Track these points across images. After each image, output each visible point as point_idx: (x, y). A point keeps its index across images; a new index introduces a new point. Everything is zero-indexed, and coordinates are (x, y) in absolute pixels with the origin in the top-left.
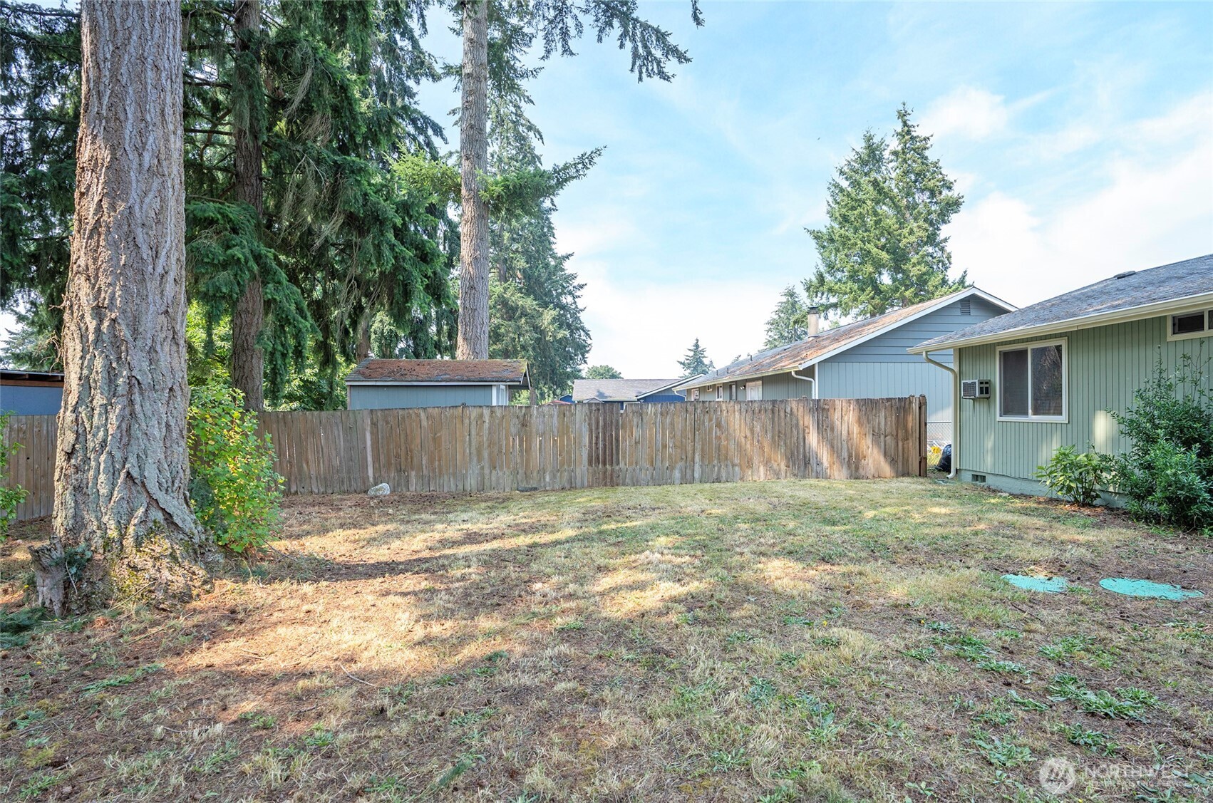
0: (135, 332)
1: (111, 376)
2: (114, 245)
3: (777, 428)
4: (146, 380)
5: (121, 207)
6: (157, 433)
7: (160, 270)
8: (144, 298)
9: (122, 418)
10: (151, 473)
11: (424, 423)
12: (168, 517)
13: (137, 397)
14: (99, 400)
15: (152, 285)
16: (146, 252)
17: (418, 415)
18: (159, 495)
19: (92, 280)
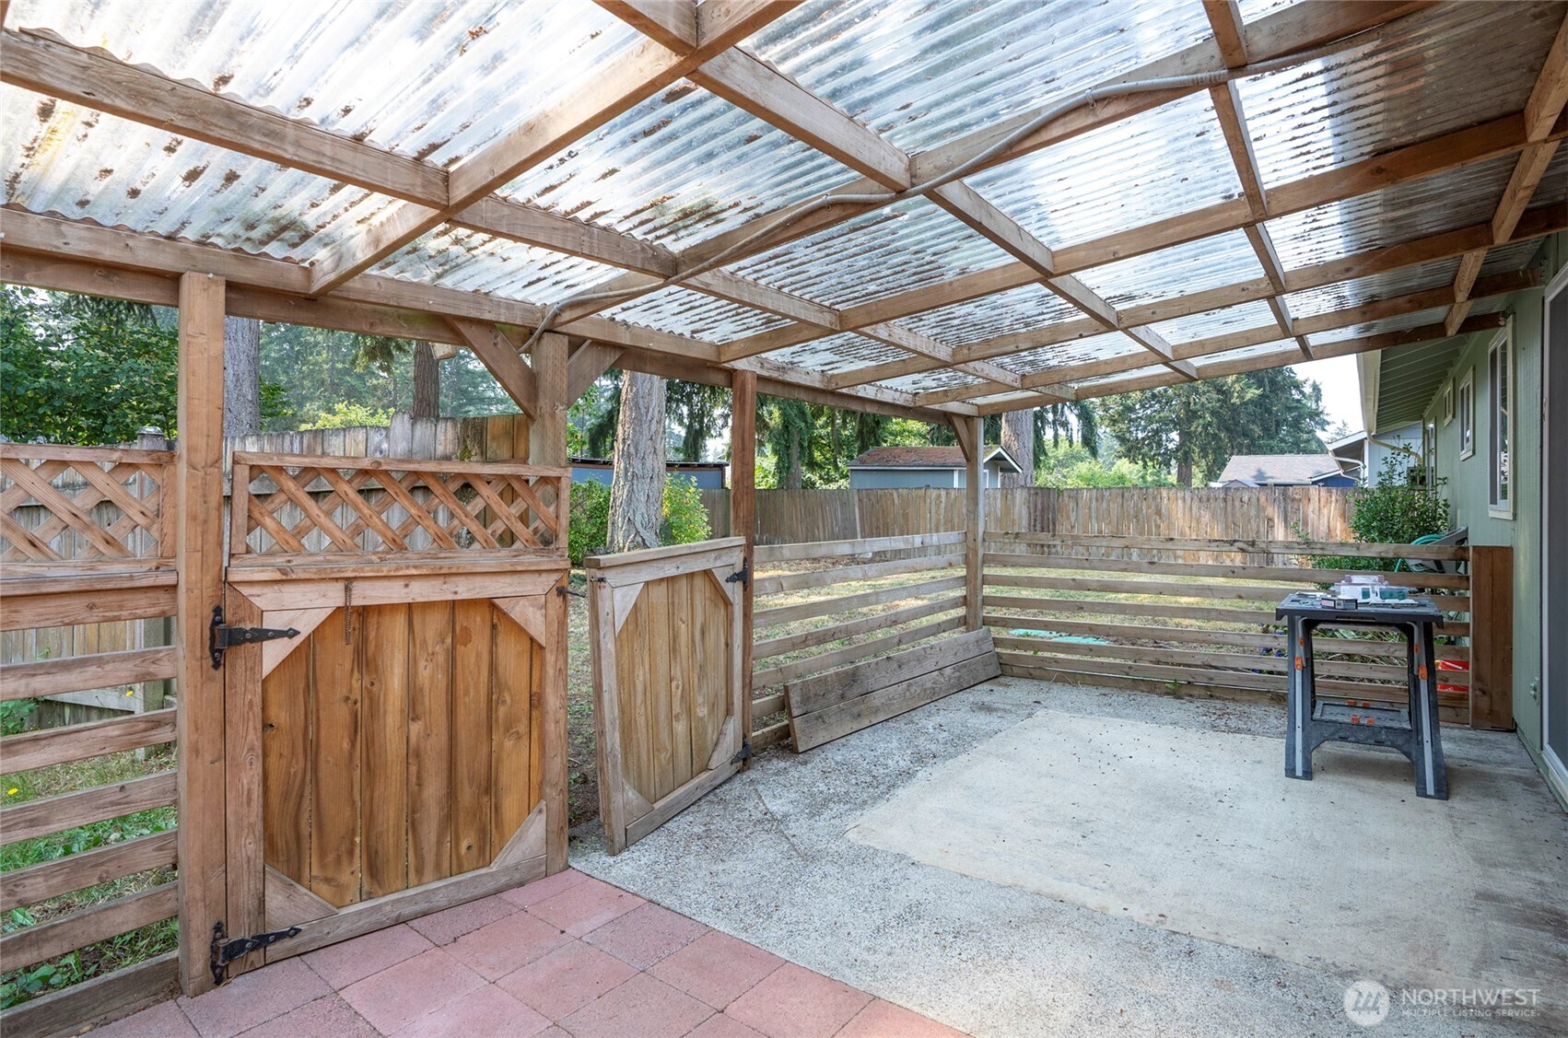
0: (637, 450)
1: (626, 470)
2: (631, 409)
3: (1230, 519)
4: (640, 473)
5: (634, 389)
6: (643, 499)
7: (649, 418)
8: (641, 433)
9: (629, 491)
10: (638, 518)
11: (896, 501)
12: (643, 540)
13: (635, 482)
14: (622, 483)
15: (645, 426)
16: (643, 411)
17: (892, 494)
18: (641, 530)
19: (623, 425)
